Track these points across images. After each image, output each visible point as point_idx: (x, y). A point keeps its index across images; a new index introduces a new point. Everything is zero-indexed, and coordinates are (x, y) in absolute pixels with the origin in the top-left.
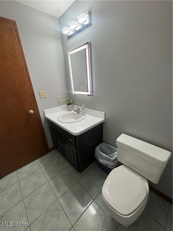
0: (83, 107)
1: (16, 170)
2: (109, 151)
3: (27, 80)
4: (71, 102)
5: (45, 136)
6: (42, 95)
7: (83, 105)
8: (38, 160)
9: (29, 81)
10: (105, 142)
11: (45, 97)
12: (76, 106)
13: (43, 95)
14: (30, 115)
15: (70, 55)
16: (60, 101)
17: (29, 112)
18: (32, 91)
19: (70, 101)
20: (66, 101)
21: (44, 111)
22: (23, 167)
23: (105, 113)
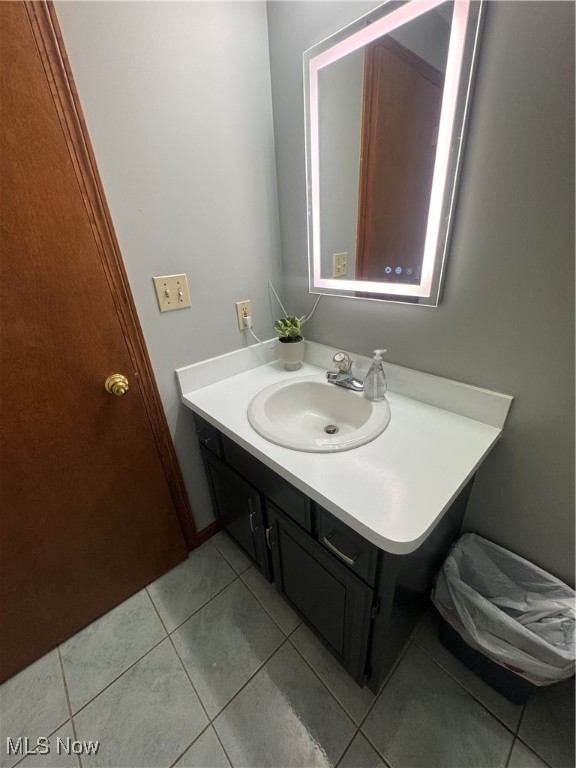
0: (377, 358)
1: (57, 645)
2: (502, 577)
3: (90, 210)
4: (298, 330)
5: (184, 493)
6: (166, 294)
7: (378, 352)
8: (152, 588)
9: (100, 218)
10: (476, 533)
11: (182, 305)
12: (335, 351)
13: (173, 298)
14: (111, 397)
15: (319, 72)
16: (246, 325)
17: (108, 383)
18: (118, 276)
19: (294, 323)
20: (277, 324)
21: (176, 376)
22: (90, 629)
23: (513, 400)
